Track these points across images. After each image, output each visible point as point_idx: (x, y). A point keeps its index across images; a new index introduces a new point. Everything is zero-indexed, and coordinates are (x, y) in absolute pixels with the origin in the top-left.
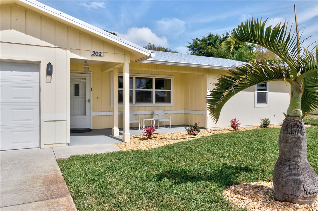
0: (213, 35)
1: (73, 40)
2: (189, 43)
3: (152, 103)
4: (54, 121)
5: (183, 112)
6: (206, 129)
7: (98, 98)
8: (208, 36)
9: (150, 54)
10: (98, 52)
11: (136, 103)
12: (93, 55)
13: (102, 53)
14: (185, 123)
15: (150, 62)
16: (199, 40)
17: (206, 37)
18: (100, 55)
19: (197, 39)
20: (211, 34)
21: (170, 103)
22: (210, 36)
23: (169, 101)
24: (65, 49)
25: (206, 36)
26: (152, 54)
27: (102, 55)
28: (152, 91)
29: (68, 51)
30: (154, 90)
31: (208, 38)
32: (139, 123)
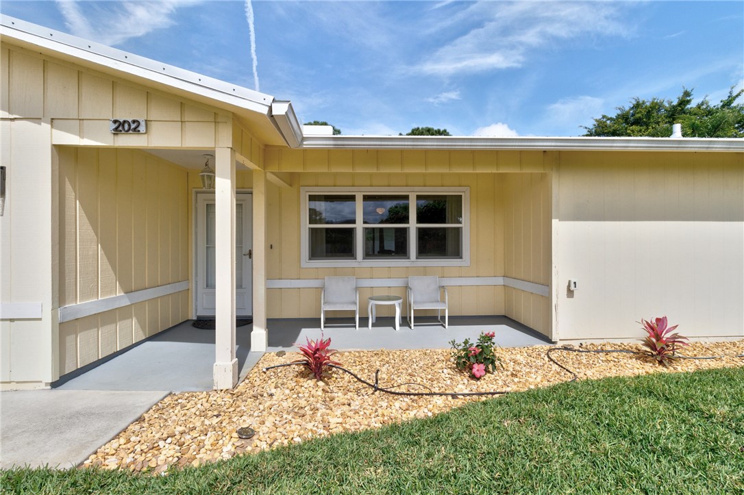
0: (644, 103)
1: (61, 95)
2: (586, 128)
3: (409, 258)
4: (12, 320)
5: (500, 281)
6: (549, 341)
7: (271, 248)
8: (632, 106)
9: (270, 108)
10: (130, 121)
11: (364, 259)
12: (116, 129)
13: (143, 124)
14: (505, 310)
15: (332, 142)
16: (611, 119)
17: (627, 109)
18: (136, 130)
19: (604, 117)
20: (638, 102)
21: (461, 258)
22: (637, 106)
23: (457, 254)
24: (37, 120)
25: (627, 106)
26: (275, 106)
27: (142, 129)
28: (409, 228)
29: (46, 126)
30: (413, 226)
31: (631, 112)
32: (355, 311)
